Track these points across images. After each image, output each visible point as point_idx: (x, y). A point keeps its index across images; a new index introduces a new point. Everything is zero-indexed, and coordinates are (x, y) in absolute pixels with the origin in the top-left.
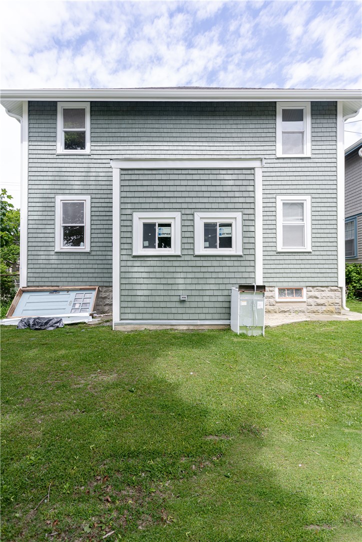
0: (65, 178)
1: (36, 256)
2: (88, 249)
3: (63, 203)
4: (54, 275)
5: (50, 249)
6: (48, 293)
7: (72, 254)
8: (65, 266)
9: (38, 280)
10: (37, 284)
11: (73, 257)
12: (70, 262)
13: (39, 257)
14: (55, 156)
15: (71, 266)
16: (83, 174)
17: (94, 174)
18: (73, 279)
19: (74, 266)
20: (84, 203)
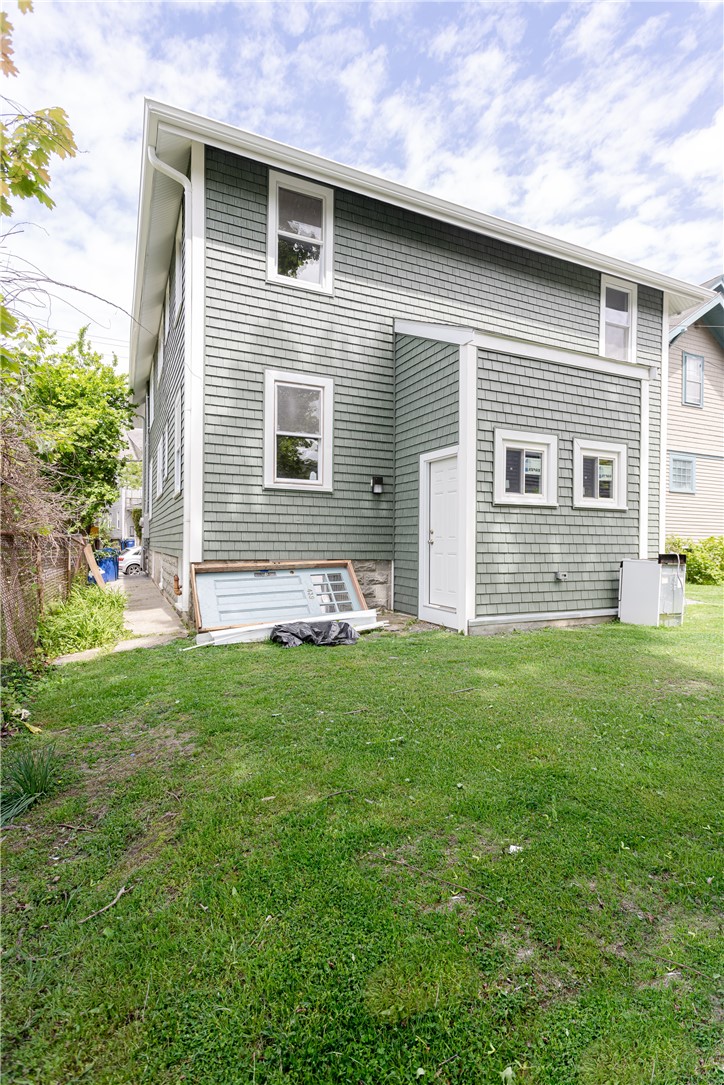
0: (285, 336)
1: (223, 496)
2: (328, 487)
3: (278, 387)
4: (260, 537)
5: (253, 481)
6: (252, 576)
7: (297, 494)
8: (283, 519)
9: (225, 546)
10: (224, 556)
11: (298, 501)
12: (293, 510)
13: (230, 498)
14: (262, 285)
15: (296, 519)
16: (321, 333)
17: (339, 337)
18: (300, 547)
19: (300, 519)
20: (319, 392)
